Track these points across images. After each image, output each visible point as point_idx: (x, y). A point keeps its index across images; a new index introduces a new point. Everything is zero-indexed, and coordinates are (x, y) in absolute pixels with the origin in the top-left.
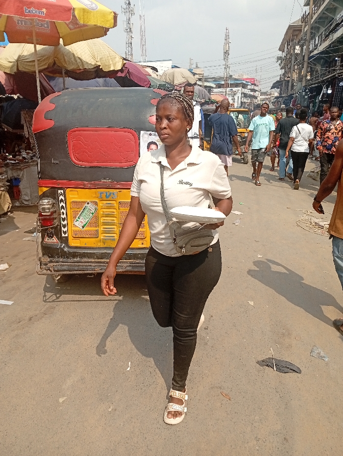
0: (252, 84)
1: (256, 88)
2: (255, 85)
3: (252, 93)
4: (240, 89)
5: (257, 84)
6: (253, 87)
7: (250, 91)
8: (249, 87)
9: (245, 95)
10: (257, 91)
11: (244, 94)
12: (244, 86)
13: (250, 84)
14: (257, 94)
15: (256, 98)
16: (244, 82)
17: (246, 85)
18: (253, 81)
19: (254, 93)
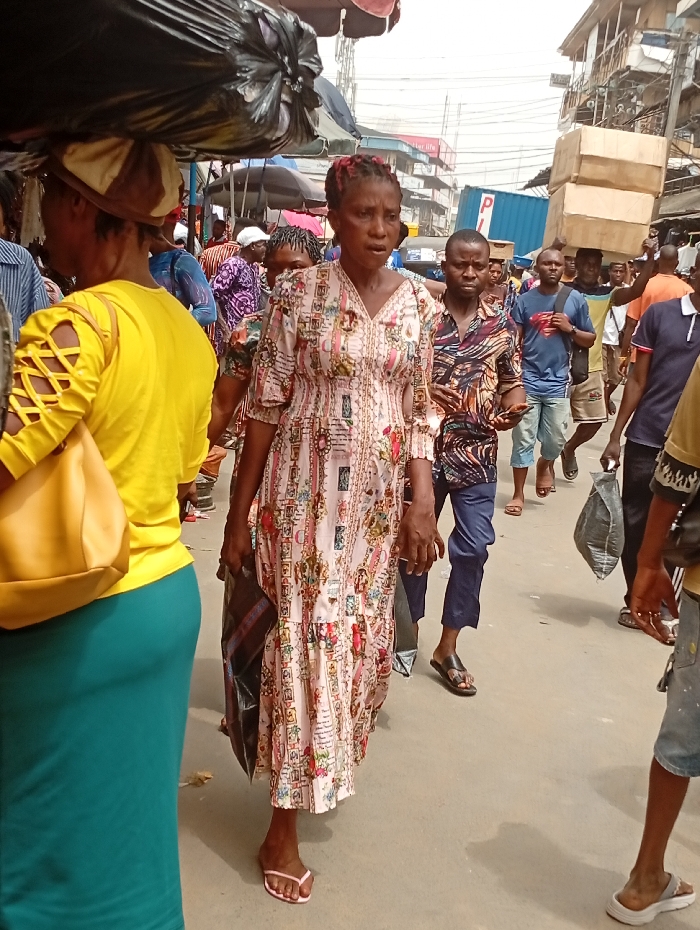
0: (432, 161)
2: (441, 164)
5: (447, 162)
6: (432, 171)
7: (422, 182)
8: (419, 169)
10: (445, 186)
12: (404, 162)
13: (423, 158)
14: (442, 197)
16: (406, 149)
17: (409, 162)
18: (434, 148)
19: (436, 191)
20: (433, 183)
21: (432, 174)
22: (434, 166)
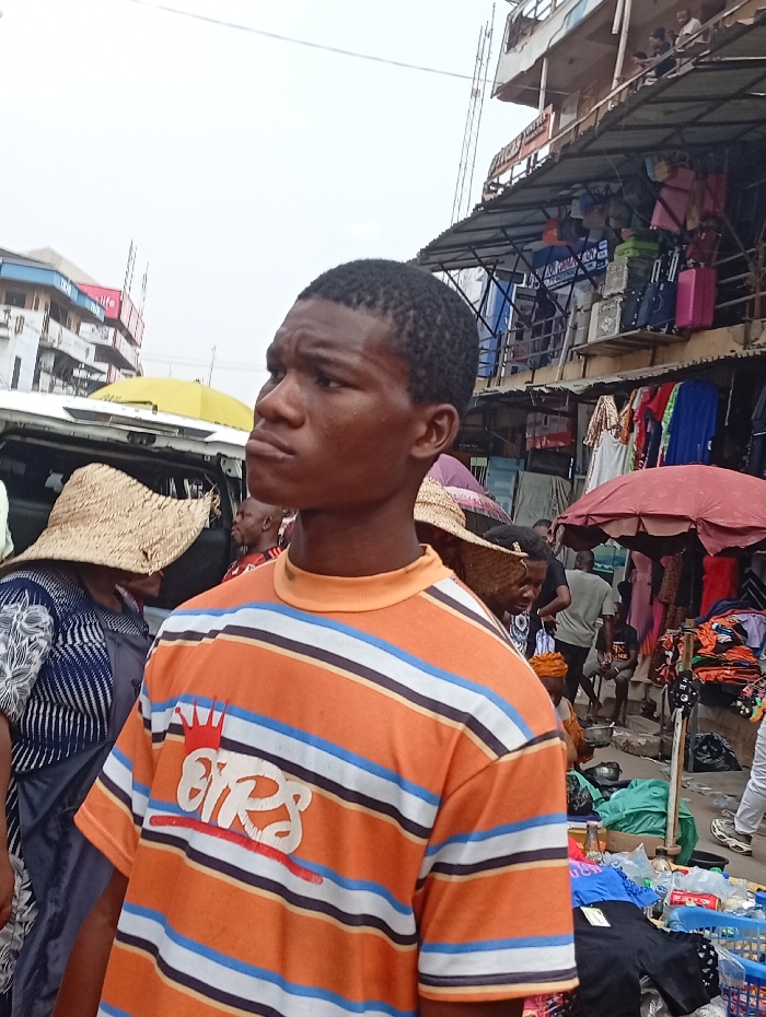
0: (114, 322)
1: (125, 349)
3: (104, 367)
4: (35, 317)
5: (131, 329)
6: (108, 336)
7: (93, 350)
8: (89, 330)
9: (63, 362)
10: (127, 365)
11: (60, 355)
12: (64, 309)
16: (67, 289)
17: (71, 315)
18: (112, 304)
19: (113, 369)
20: (109, 355)
21: (109, 342)
22: (112, 331)
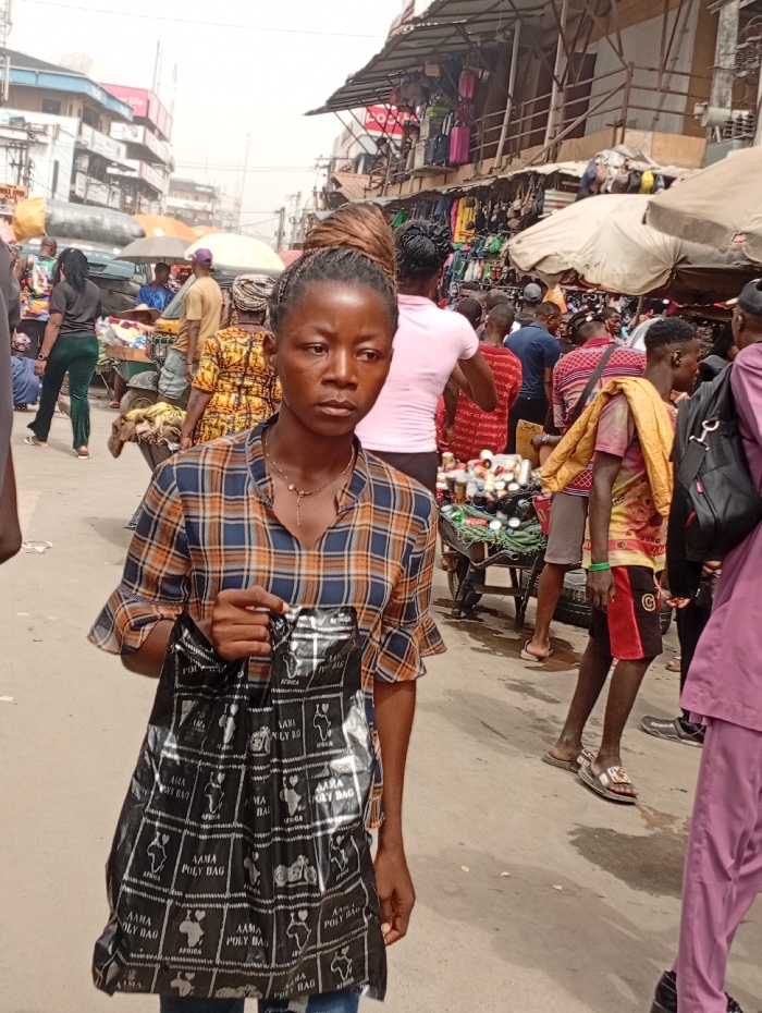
0: (138, 121)
1: (155, 146)
2: (152, 127)
3: (134, 164)
4: (70, 123)
5: (160, 126)
8: (118, 129)
9: (96, 162)
10: (158, 160)
11: (94, 157)
12: (95, 114)
15: (152, 193)
16: (97, 95)
17: (103, 118)
18: (141, 103)
